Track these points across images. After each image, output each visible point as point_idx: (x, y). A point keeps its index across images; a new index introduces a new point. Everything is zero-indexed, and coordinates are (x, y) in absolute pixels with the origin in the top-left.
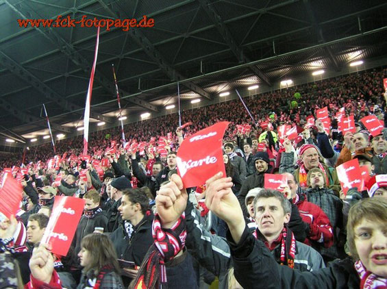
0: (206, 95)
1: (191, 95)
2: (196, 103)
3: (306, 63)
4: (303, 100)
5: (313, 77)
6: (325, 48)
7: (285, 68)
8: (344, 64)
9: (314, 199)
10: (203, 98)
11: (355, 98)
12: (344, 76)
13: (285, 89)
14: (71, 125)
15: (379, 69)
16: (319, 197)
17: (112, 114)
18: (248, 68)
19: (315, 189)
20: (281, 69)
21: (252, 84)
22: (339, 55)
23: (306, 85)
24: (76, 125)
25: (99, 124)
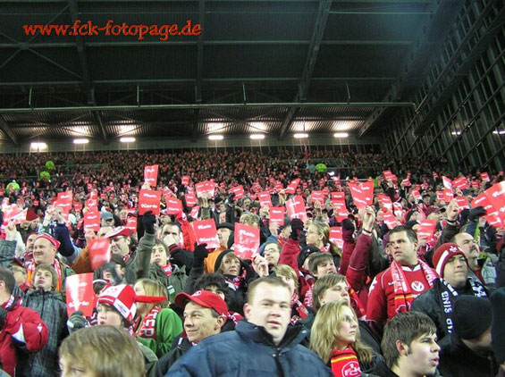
3: (68, 126)
4: (56, 172)
5: (74, 145)
6: (94, 112)
8: (114, 137)
9: (35, 305)
11: (120, 181)
12: (112, 151)
13: (35, 154)
15: (150, 152)
16: (42, 301)
19: (38, 292)
20: (35, 126)
22: (110, 125)
23: (63, 153)
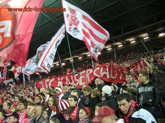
0: (125, 43)
1: (118, 43)
2: (121, 47)
7: (161, 28)
10: (123, 44)
14: (67, 59)
17: (84, 54)
18: (144, 29)
21: (145, 36)
24: (69, 59)
25: (79, 58)
